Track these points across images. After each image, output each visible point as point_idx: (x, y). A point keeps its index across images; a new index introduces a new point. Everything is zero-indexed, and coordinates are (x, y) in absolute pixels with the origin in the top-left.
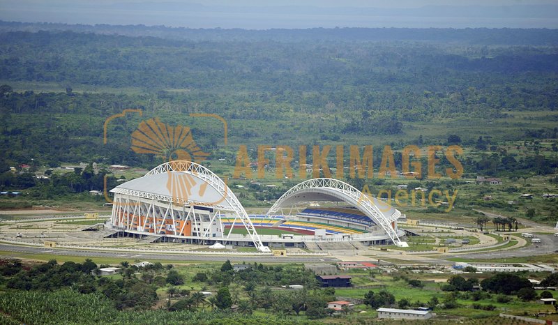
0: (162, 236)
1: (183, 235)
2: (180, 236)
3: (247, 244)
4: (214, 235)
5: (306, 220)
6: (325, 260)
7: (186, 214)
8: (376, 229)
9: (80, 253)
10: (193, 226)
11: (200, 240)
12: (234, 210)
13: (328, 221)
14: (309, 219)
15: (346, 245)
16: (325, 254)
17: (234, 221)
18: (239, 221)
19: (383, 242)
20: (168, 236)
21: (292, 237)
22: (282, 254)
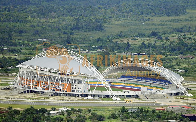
0: (54, 92)
1: (66, 91)
2: (65, 92)
3: (104, 96)
4: (84, 91)
5: (123, 82)
6: (157, 105)
7: (68, 79)
8: (171, 86)
9: (16, 103)
10: (72, 87)
11: (77, 94)
12: (97, 77)
13: (137, 82)
14: (125, 81)
15: (160, 96)
16: (154, 102)
17: (97, 83)
18: (100, 83)
19: (177, 94)
20: (58, 92)
21: (129, 92)
22: (130, 101)
